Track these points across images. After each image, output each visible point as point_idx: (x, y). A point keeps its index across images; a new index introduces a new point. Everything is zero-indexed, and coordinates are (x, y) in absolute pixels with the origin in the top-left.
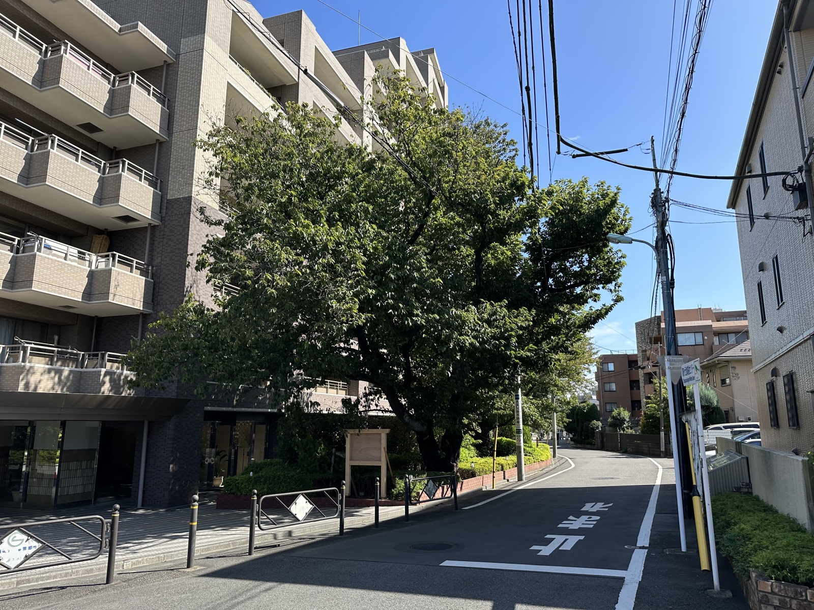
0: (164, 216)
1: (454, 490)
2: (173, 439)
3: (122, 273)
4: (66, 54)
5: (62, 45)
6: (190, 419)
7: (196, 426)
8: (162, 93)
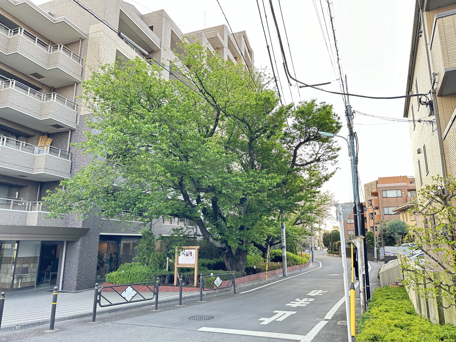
0: (78, 124)
1: (233, 283)
2: (80, 251)
3: (52, 157)
4: (21, 35)
5: (20, 29)
6: (90, 240)
7: (95, 244)
8: (79, 56)
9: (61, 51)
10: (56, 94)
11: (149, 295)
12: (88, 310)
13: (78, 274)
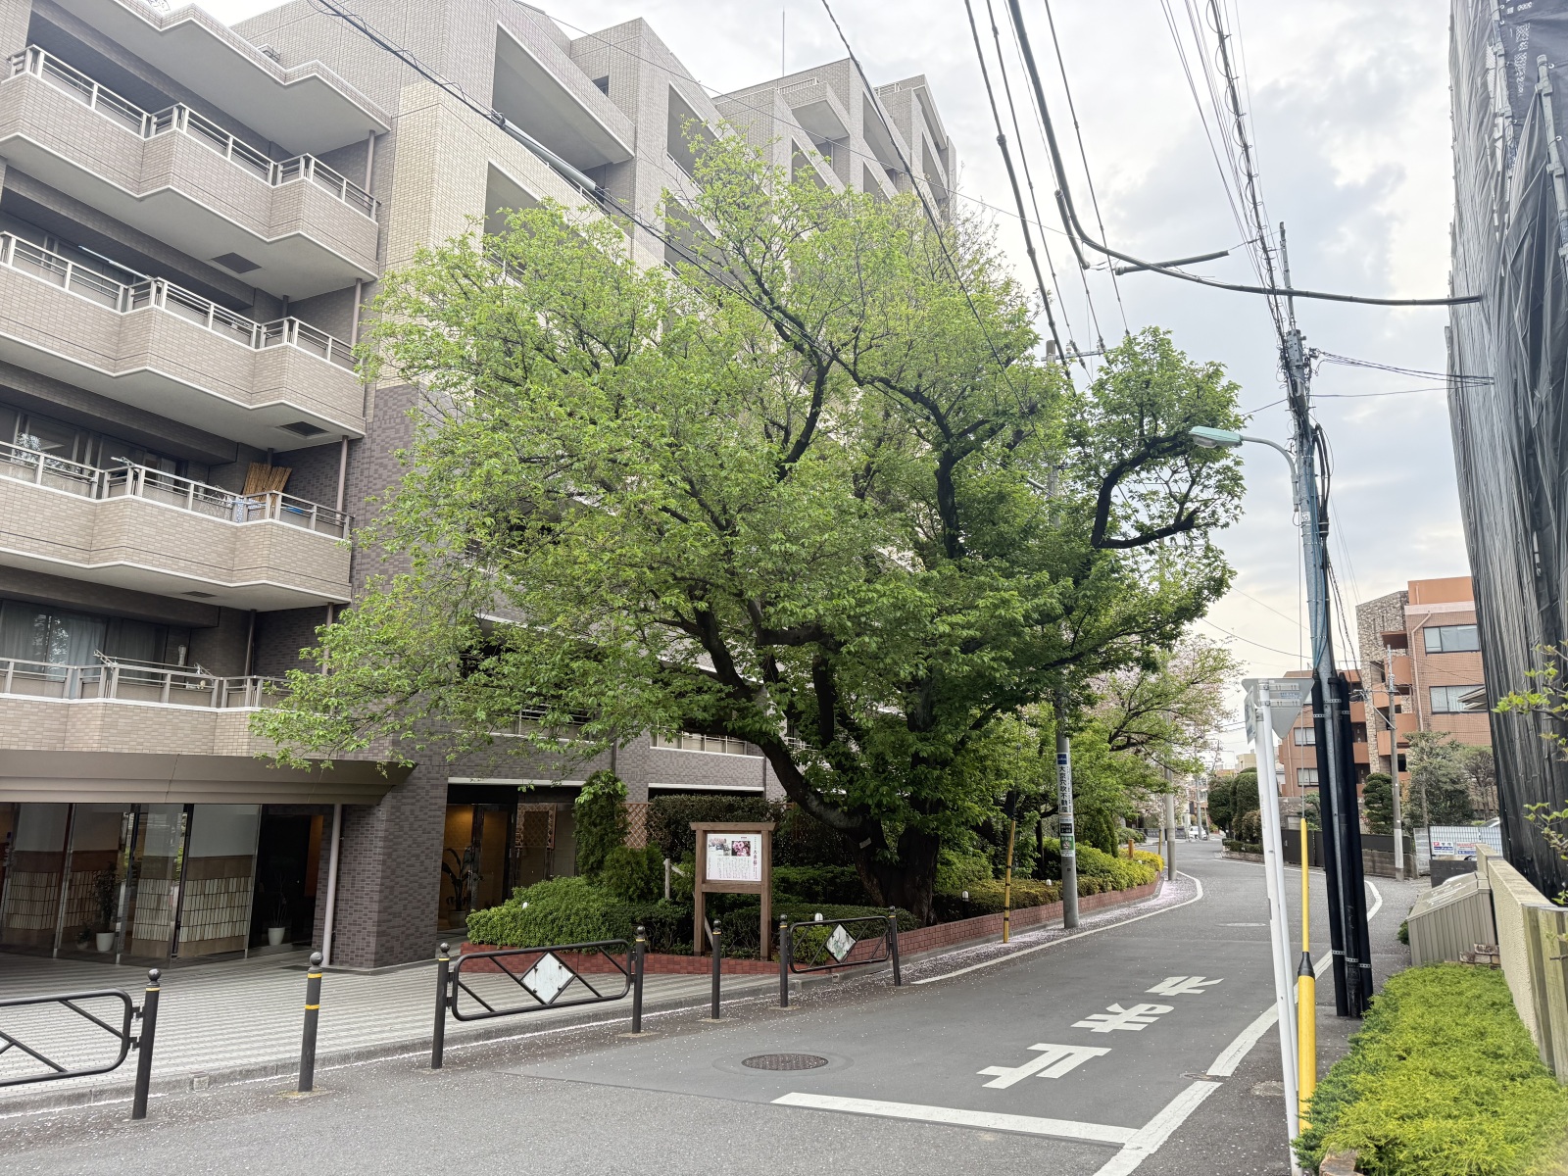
0: (370, 420)
1: (892, 946)
2: (385, 839)
3: (290, 529)
4: (181, 129)
5: (176, 113)
6: (418, 801)
7: (433, 813)
8: (367, 191)
9: (311, 179)
10: (298, 322)
11: (612, 984)
12: (418, 1031)
13: (379, 912)
